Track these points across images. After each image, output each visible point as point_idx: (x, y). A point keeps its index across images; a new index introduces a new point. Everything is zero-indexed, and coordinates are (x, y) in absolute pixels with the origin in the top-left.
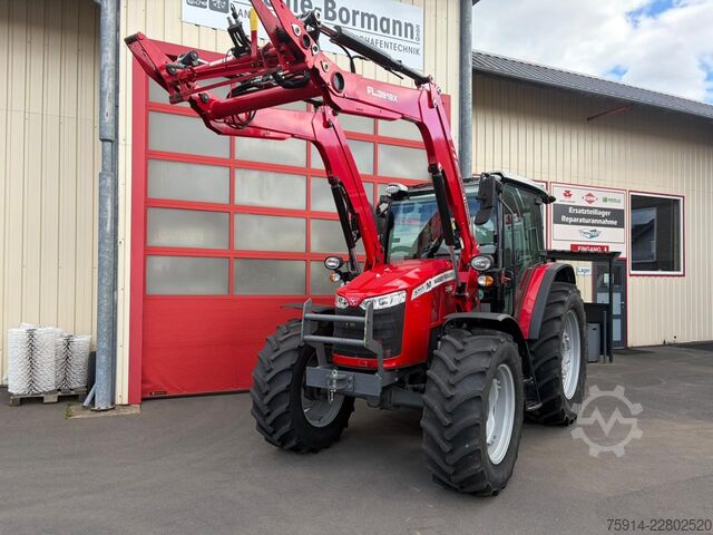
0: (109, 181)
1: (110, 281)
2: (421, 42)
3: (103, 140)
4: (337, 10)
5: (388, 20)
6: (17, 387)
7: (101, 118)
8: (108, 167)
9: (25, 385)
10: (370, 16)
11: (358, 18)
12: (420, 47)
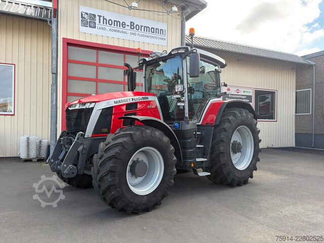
0: (55, 87)
1: (55, 121)
2: (166, 36)
3: (53, 73)
4: (135, 26)
5: (154, 29)
6: (23, 156)
7: (52, 66)
8: (54, 82)
9: (26, 156)
10: (147, 27)
11: (143, 28)
12: (166, 38)
